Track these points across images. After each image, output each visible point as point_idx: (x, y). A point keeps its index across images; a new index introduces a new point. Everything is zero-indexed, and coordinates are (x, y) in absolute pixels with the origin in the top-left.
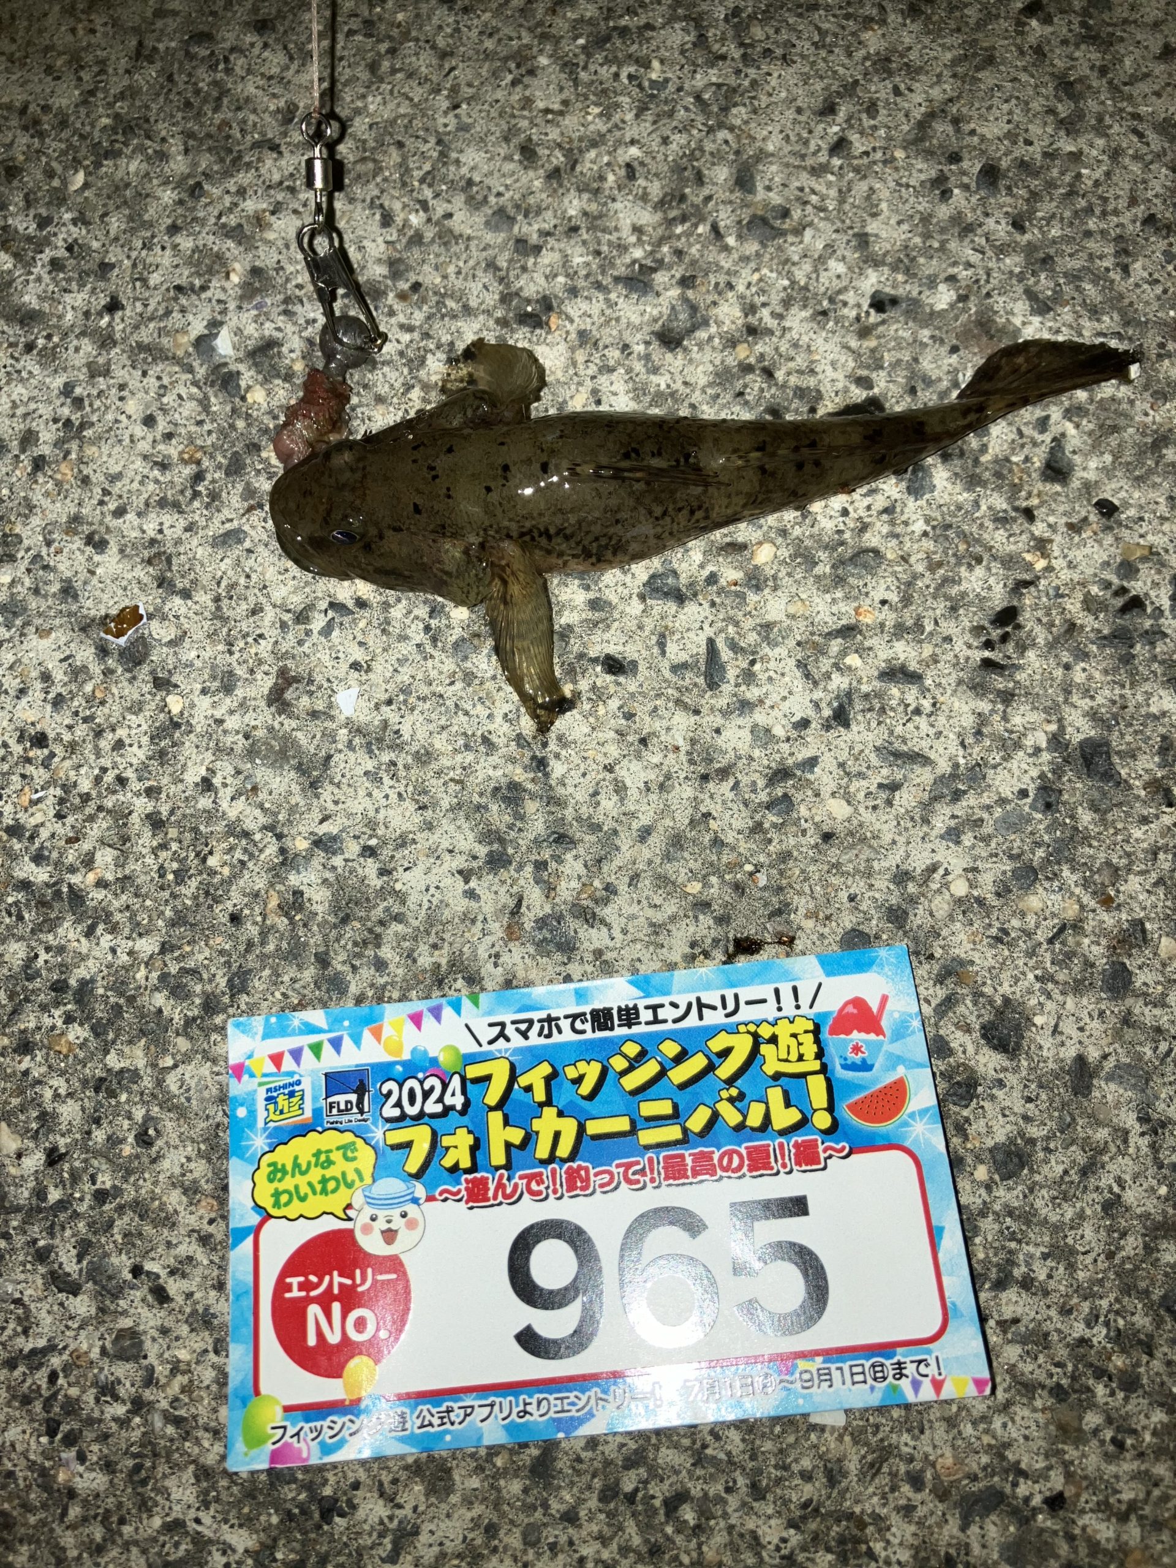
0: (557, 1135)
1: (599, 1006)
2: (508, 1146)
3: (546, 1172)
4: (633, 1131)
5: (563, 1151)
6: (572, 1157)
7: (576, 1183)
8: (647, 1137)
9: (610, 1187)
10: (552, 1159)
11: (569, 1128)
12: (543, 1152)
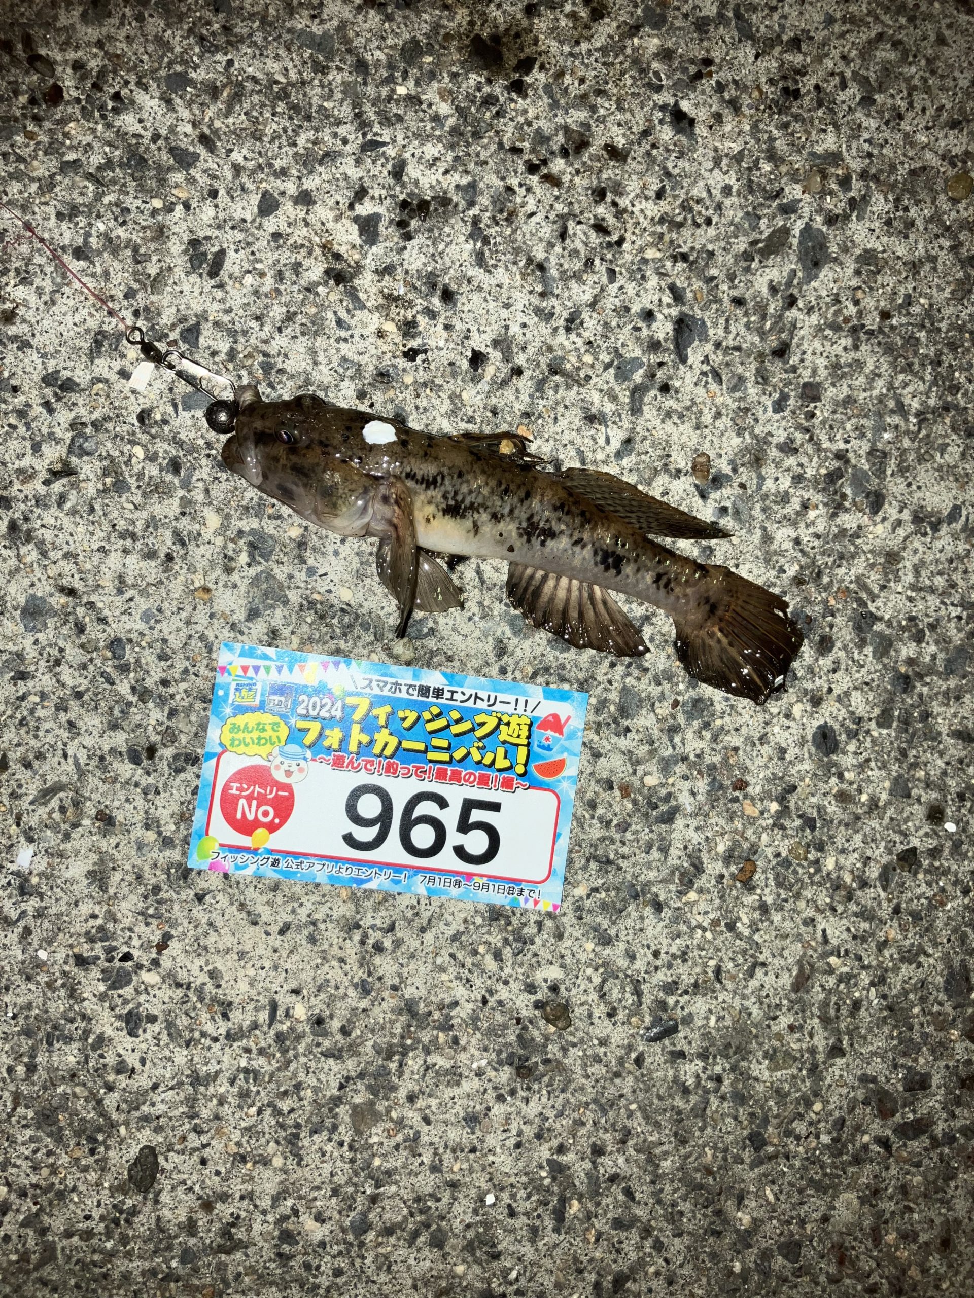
0: (386, 744)
1: (424, 683)
2: (360, 743)
3: (377, 760)
4: (425, 752)
5: (388, 752)
6: (392, 756)
7: (390, 770)
8: (431, 755)
9: (407, 776)
10: (381, 755)
11: (393, 742)
12: (377, 750)
